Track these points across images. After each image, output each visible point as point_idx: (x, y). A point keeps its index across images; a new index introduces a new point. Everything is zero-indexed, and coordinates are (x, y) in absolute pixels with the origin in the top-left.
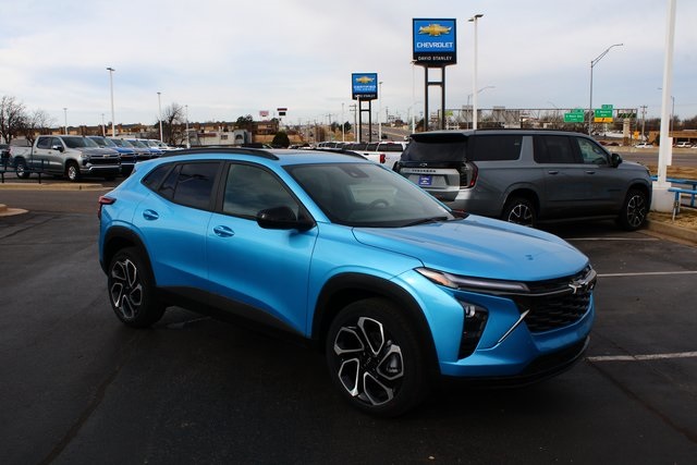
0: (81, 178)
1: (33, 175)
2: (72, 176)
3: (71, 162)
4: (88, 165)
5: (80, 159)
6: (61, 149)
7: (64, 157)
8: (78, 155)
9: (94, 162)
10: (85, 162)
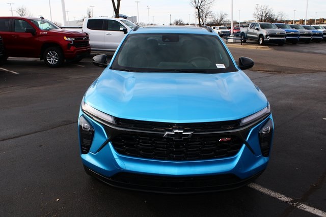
0: (264, 43)
1: (247, 41)
2: (261, 43)
3: (261, 35)
4: (268, 37)
5: (265, 34)
6: (258, 29)
7: (259, 33)
8: (264, 32)
9: (271, 36)
10: (267, 36)
